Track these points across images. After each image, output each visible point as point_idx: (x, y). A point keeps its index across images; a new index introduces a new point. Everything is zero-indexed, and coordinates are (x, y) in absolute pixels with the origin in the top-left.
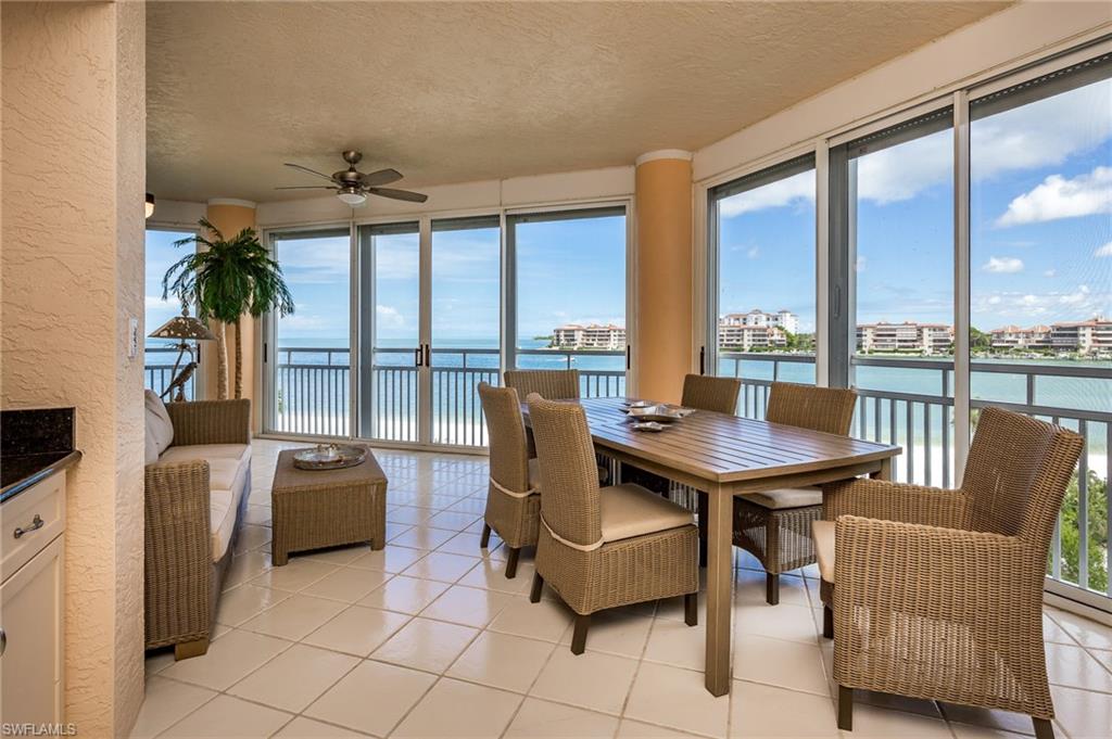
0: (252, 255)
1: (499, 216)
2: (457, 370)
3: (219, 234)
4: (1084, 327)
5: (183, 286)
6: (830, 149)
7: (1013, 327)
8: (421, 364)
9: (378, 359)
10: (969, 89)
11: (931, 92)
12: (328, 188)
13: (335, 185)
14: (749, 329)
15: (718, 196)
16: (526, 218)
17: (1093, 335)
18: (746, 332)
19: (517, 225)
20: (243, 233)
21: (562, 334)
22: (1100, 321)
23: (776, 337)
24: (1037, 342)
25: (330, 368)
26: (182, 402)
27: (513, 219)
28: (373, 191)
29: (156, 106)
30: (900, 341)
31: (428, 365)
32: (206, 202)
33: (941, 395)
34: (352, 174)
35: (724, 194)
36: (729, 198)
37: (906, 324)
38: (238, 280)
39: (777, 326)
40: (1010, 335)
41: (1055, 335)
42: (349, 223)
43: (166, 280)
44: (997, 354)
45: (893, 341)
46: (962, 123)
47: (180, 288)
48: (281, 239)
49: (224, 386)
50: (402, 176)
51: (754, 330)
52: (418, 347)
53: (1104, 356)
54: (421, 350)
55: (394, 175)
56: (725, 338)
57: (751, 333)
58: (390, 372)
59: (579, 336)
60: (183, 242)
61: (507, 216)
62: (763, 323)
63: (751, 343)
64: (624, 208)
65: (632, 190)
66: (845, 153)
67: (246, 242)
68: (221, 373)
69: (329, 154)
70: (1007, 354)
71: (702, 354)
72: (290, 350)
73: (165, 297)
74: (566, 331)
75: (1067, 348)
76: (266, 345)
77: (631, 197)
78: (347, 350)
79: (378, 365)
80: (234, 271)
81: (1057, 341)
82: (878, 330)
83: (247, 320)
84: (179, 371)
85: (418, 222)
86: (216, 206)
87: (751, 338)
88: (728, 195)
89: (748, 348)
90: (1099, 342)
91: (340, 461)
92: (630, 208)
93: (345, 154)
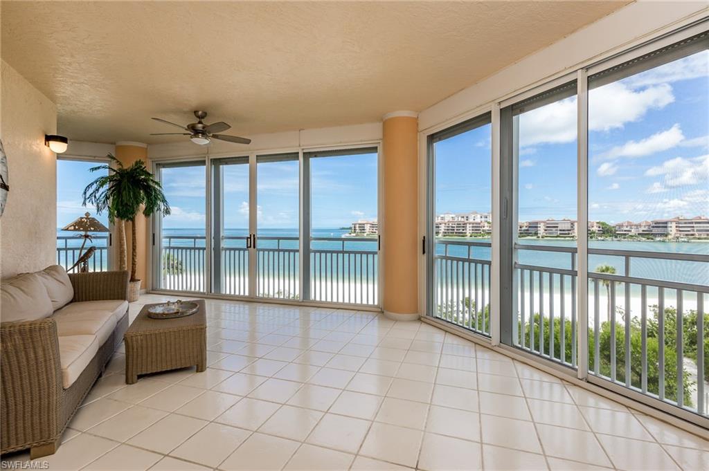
0: (143, 177)
1: (298, 153)
2: (274, 251)
3: (120, 164)
4: (671, 222)
5: (95, 197)
6: (501, 110)
7: (628, 222)
8: (250, 247)
9: (224, 244)
10: (587, 68)
11: (563, 71)
12: (185, 134)
13: (189, 132)
14: (470, 224)
15: (435, 140)
16: (316, 154)
17: (676, 227)
18: (468, 225)
19: (310, 159)
20: (137, 163)
21: (357, 226)
22: (681, 218)
23: (486, 228)
24: (643, 231)
25: (195, 249)
26: (85, 273)
27: (308, 155)
28: (215, 136)
29: (62, 79)
30: (560, 230)
31: (254, 247)
32: (115, 144)
33: (571, 269)
34: (200, 125)
35: (438, 139)
36: (440, 142)
37: (564, 220)
38: (132, 193)
39: (486, 221)
40: (627, 227)
41: (653, 227)
42: (205, 157)
43: (85, 193)
44: (618, 239)
45: (556, 230)
46: (582, 91)
47: (93, 198)
48: (164, 167)
49: (124, 261)
50: (230, 127)
51: (473, 224)
52: (249, 236)
53: (683, 240)
54: (250, 238)
55: (226, 126)
56: (455, 229)
57: (471, 225)
58: (232, 252)
59: (367, 227)
60: (96, 169)
61: (304, 153)
62: (478, 220)
63: (471, 231)
64: (376, 148)
65: (381, 136)
66: (511, 111)
67: (138, 168)
68: (122, 252)
69: (185, 113)
70: (624, 238)
71: (424, 241)
72: (170, 238)
73: (84, 203)
74: (360, 224)
75: (661, 235)
76: (154, 235)
77: (380, 141)
78: (204, 238)
79: (225, 247)
80: (129, 187)
81: (655, 231)
82: (548, 224)
83: (141, 219)
84: (84, 252)
85: (248, 157)
86: (121, 146)
87: (471, 228)
88: (440, 139)
89: (469, 235)
90: (680, 231)
91: (178, 313)
92: (380, 149)
93: (196, 112)
